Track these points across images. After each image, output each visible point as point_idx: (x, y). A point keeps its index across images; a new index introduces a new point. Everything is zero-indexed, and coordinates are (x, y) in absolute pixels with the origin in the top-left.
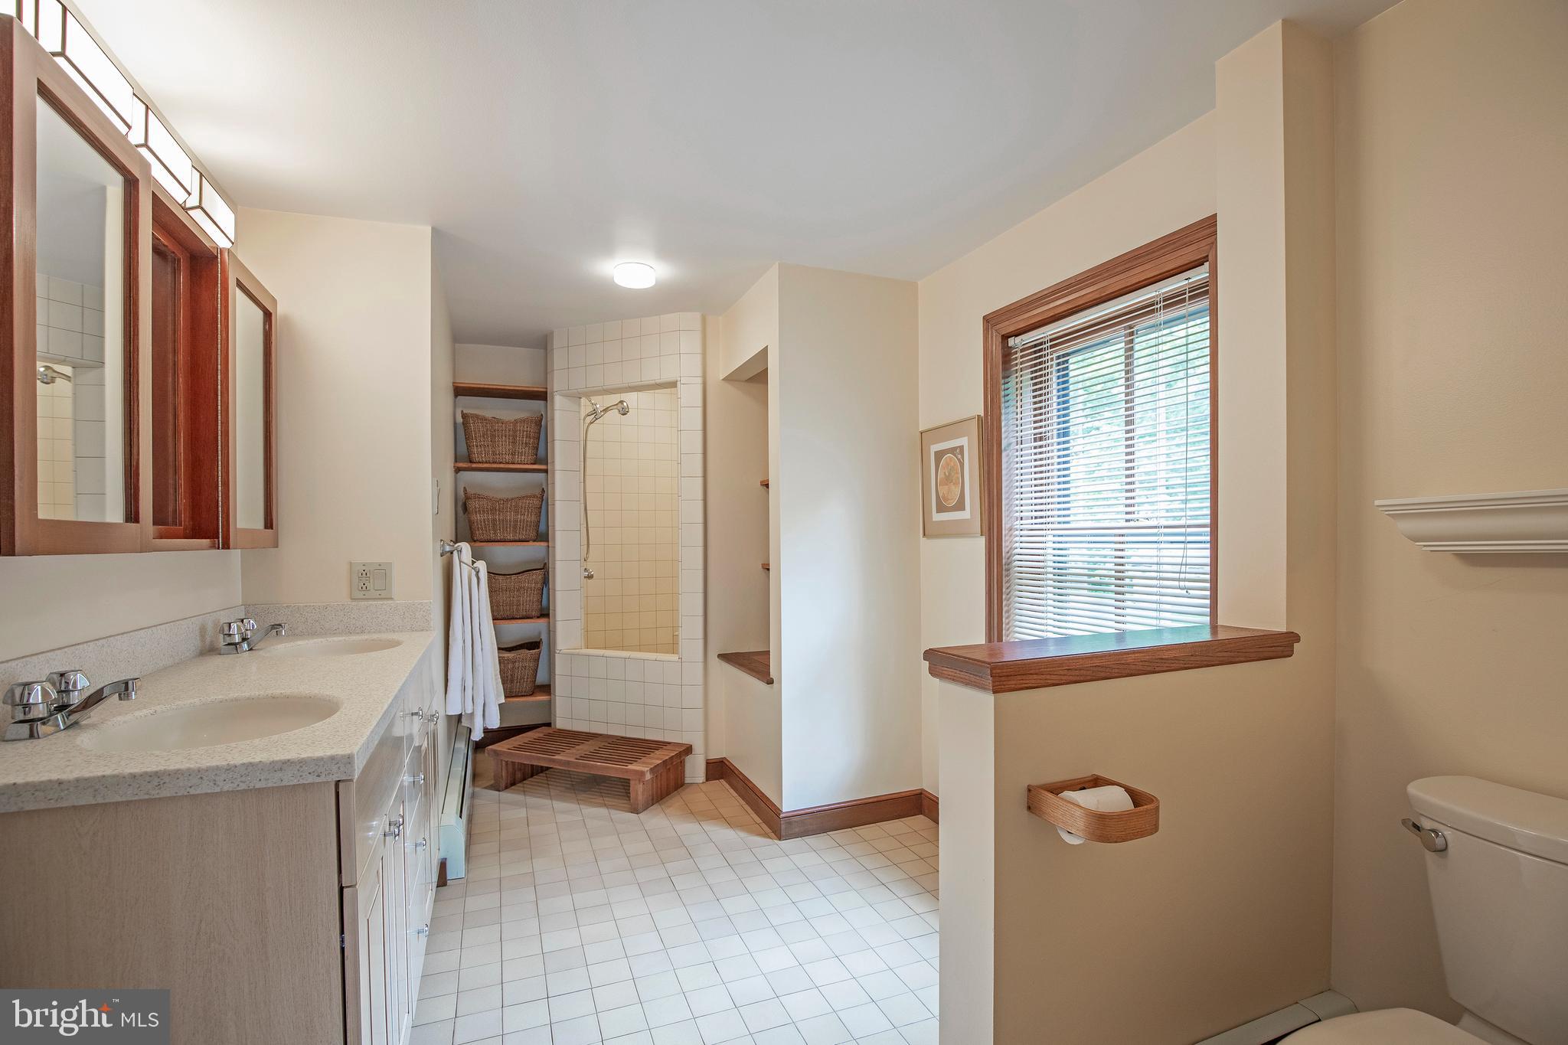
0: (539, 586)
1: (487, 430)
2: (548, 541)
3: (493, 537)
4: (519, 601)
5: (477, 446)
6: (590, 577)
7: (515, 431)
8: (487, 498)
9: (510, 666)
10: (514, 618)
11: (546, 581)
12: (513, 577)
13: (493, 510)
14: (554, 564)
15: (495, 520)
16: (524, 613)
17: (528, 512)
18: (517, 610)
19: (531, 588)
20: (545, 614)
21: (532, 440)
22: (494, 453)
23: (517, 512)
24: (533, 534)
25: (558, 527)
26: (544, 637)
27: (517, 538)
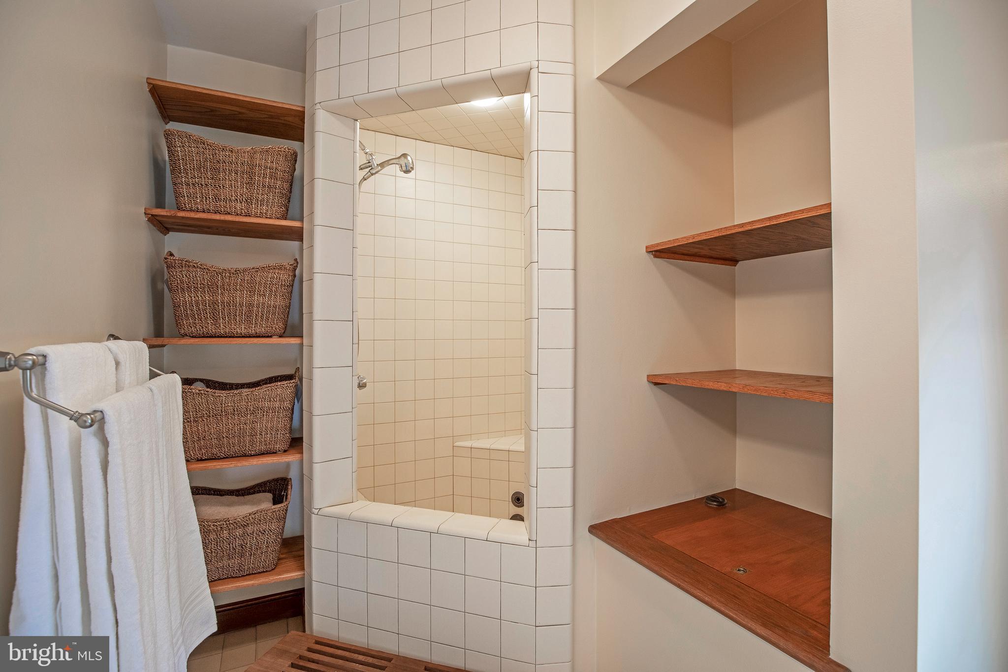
0: (287, 404)
1: (206, 160)
2: (302, 337)
3: (211, 329)
4: (253, 429)
5: (188, 185)
6: (361, 386)
7: (252, 166)
8: (203, 268)
9: (239, 532)
10: (245, 456)
11: (298, 394)
12: (245, 391)
13: (212, 287)
14: (311, 373)
15: (215, 303)
16: (263, 448)
17: (271, 291)
18: (252, 443)
19: (274, 409)
20: (296, 443)
21: (279, 183)
22: (217, 198)
23: (252, 292)
24: (279, 326)
25: (318, 314)
26: (293, 475)
27: (252, 331)
